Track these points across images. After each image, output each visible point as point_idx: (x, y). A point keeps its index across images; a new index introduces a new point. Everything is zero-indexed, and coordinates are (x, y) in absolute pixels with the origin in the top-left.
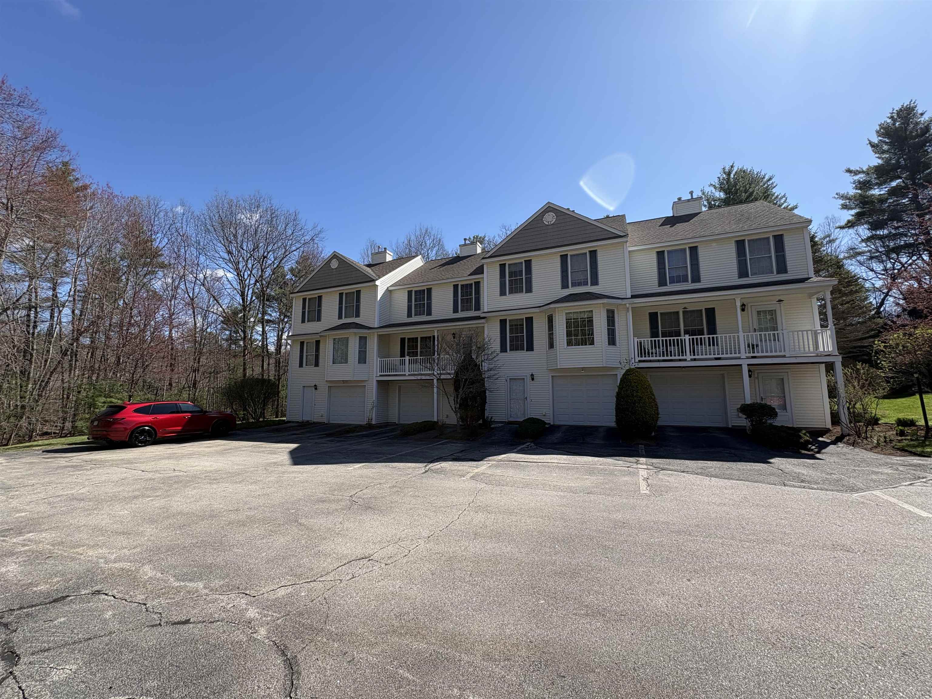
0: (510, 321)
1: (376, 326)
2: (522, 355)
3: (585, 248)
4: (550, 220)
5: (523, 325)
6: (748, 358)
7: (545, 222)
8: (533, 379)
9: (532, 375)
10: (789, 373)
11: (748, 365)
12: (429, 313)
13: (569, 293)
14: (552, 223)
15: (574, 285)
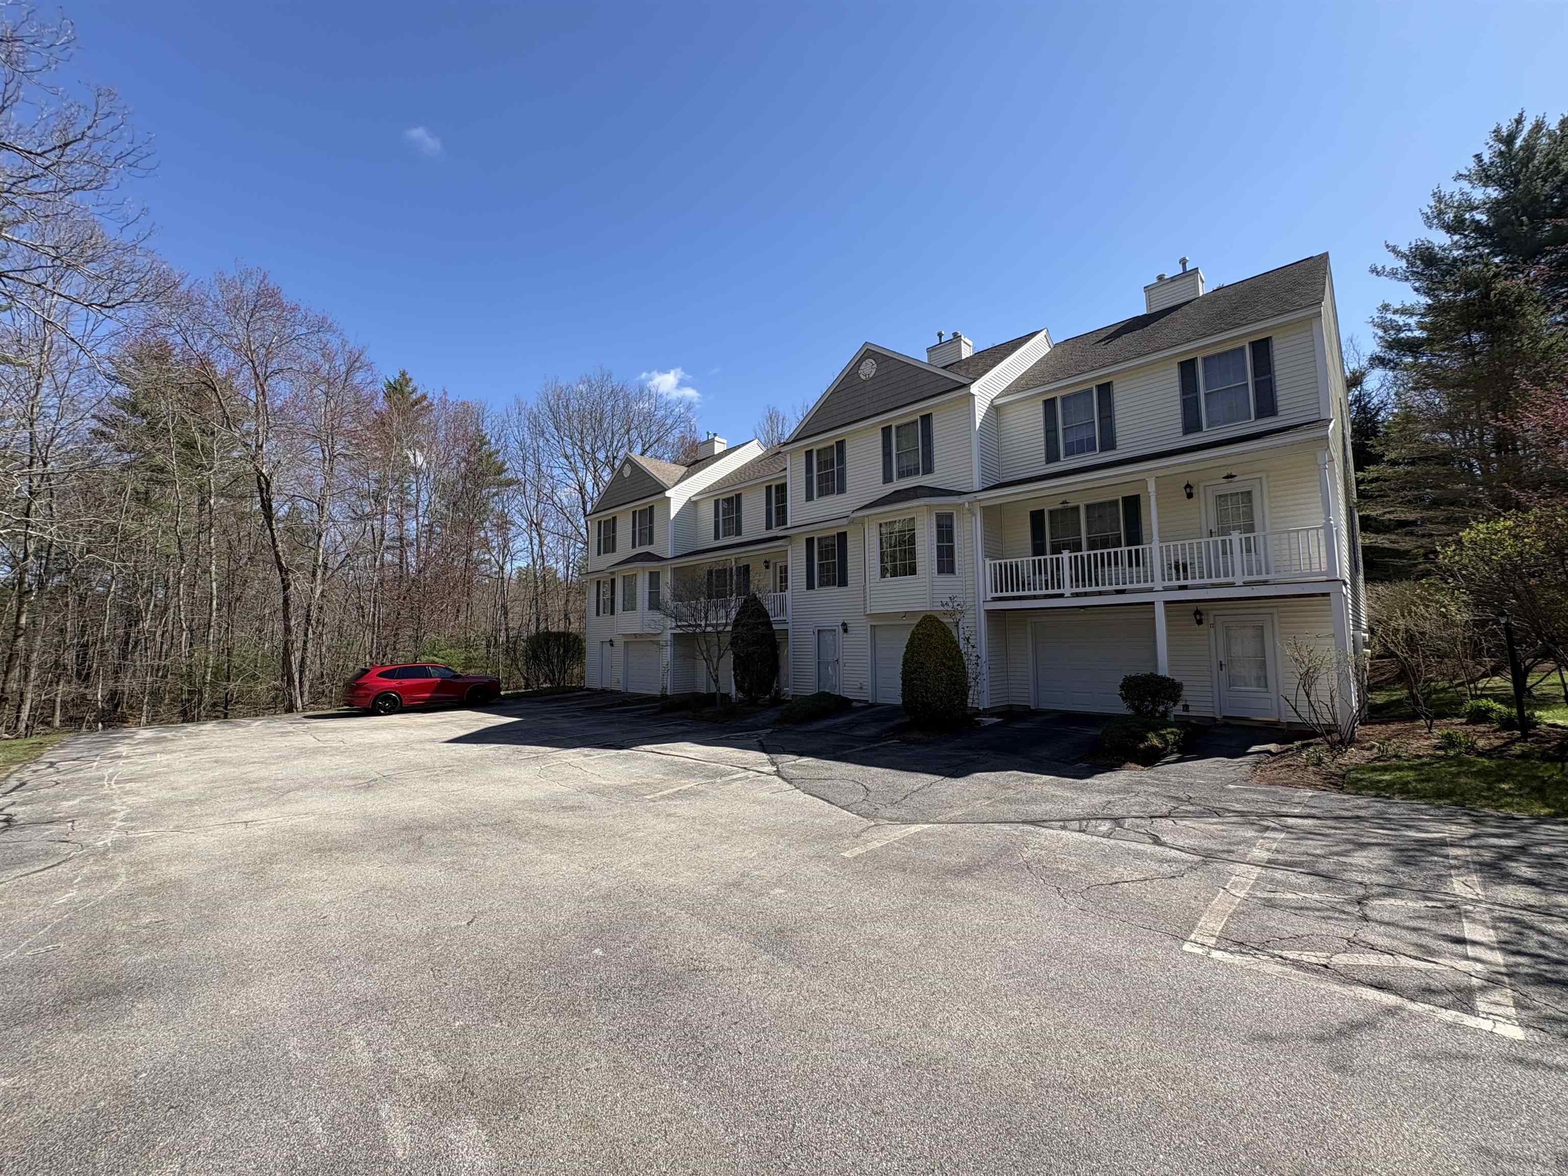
0: (819, 539)
1: (669, 556)
2: (833, 592)
3: (912, 412)
4: (867, 372)
5: (834, 545)
6: (1166, 589)
7: (861, 376)
8: (846, 631)
9: (844, 624)
10: (1276, 617)
11: (1166, 602)
12: (739, 533)
13: (892, 490)
14: (871, 376)
15: (901, 475)
